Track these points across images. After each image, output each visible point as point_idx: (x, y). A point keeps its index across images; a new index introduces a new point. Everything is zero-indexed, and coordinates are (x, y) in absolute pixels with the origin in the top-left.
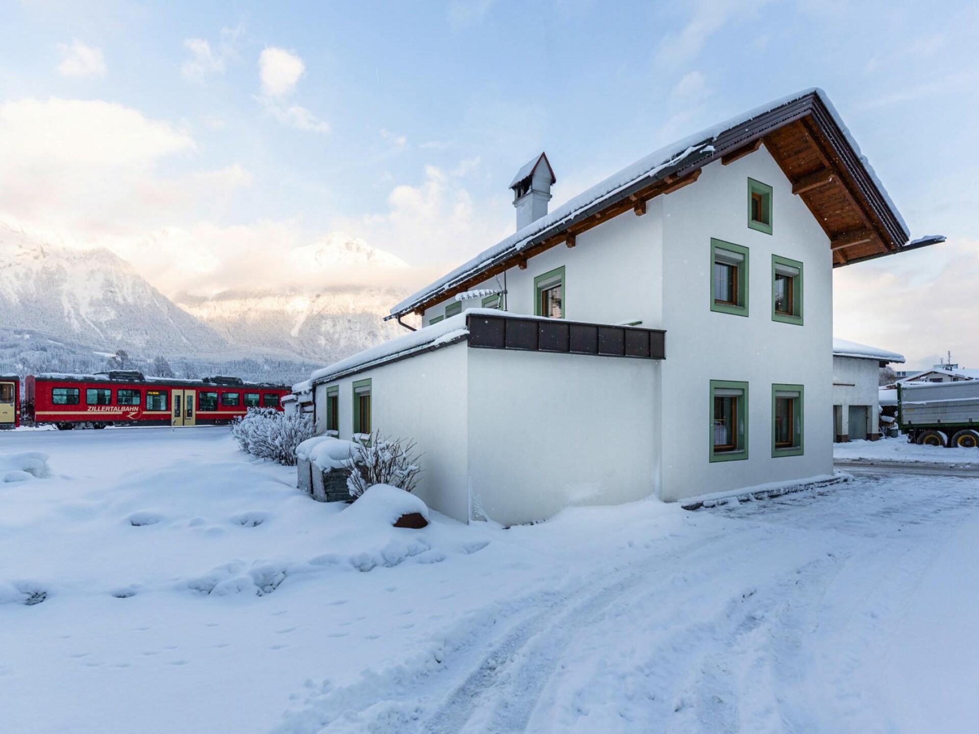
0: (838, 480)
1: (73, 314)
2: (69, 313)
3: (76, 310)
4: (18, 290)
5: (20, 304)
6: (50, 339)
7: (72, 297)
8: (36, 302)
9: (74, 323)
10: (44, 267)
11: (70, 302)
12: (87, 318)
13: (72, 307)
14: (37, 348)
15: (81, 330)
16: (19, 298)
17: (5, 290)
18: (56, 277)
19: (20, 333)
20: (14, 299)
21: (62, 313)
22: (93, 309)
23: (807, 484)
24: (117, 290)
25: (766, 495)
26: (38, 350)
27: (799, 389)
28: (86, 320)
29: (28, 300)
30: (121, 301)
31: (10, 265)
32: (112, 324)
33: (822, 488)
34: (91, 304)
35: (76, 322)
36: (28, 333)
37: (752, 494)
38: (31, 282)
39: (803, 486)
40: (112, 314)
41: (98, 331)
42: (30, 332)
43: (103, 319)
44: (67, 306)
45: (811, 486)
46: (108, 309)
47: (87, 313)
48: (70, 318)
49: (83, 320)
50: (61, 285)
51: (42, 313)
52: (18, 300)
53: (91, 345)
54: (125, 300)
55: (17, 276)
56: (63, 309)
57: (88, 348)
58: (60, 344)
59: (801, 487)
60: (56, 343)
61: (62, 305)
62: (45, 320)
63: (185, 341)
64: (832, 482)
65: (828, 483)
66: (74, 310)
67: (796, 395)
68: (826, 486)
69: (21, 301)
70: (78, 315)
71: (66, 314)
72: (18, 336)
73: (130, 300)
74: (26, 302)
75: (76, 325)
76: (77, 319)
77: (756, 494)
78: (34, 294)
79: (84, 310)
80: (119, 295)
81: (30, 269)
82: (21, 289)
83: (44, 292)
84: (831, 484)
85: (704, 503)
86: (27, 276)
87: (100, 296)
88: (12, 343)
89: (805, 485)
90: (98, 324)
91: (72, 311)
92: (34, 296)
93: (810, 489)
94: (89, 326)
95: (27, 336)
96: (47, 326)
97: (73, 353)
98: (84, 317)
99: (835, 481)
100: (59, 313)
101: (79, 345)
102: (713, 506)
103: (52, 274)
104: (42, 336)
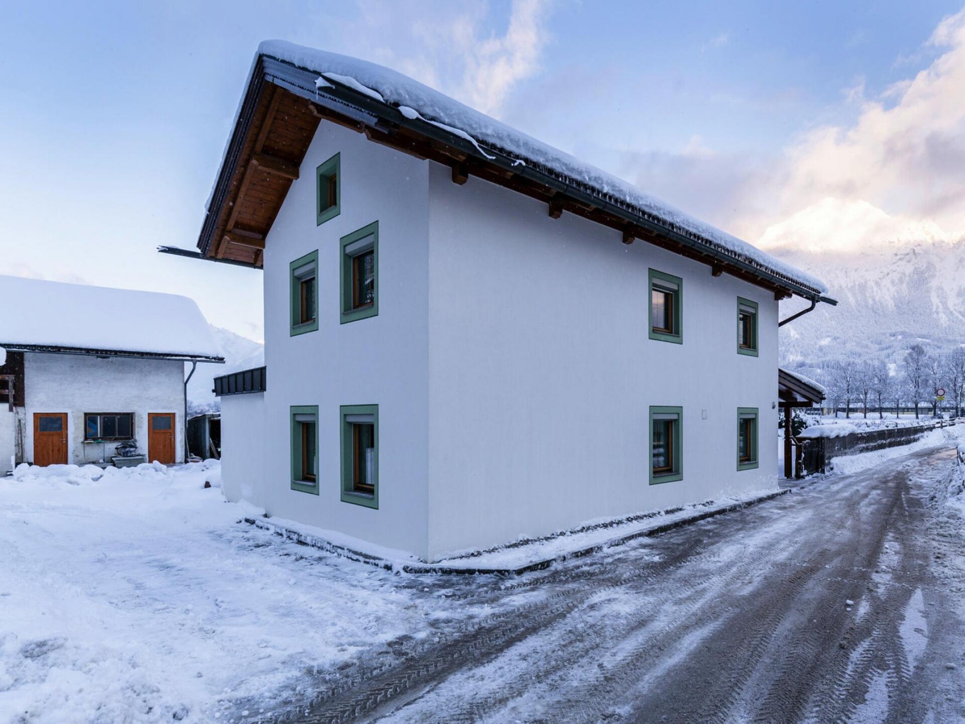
0: (377, 562)
1: (941, 309)
2: (938, 307)
4: (894, 296)
5: (895, 308)
6: (919, 337)
7: (940, 292)
8: (908, 303)
9: (942, 318)
10: (916, 268)
11: (938, 296)
12: (955, 309)
13: (941, 302)
14: (907, 347)
15: (948, 323)
16: (894, 302)
17: (883, 297)
18: (926, 275)
19: (894, 335)
20: (891, 304)
21: (931, 310)
22: (960, 300)
23: (336, 546)
25: (295, 537)
26: (907, 349)
28: (954, 312)
29: (902, 303)
31: (888, 274)
34: (959, 294)
35: (944, 316)
36: (901, 334)
37: (286, 530)
38: (904, 286)
39: (331, 546)
42: (903, 333)
44: (935, 300)
47: (955, 305)
48: (937, 313)
49: (951, 313)
50: (930, 282)
51: (913, 313)
52: (894, 304)
55: (893, 282)
56: (932, 305)
58: (927, 340)
59: (328, 545)
60: (924, 340)
61: (930, 301)
62: (916, 319)
64: (368, 560)
65: (361, 558)
66: (943, 304)
68: (357, 560)
69: (895, 306)
70: (946, 308)
71: (934, 310)
72: (893, 338)
74: (900, 305)
76: (945, 313)
77: (289, 531)
78: (906, 296)
79: (952, 302)
81: (904, 274)
82: (895, 293)
83: (915, 292)
84: (366, 562)
85: (257, 522)
86: (901, 281)
88: (887, 345)
91: (940, 305)
92: (907, 298)
94: (957, 318)
95: (900, 337)
96: (917, 325)
97: (939, 347)
98: (952, 309)
100: (928, 311)
101: (945, 340)
102: (261, 528)
103: (922, 273)
104: (912, 336)
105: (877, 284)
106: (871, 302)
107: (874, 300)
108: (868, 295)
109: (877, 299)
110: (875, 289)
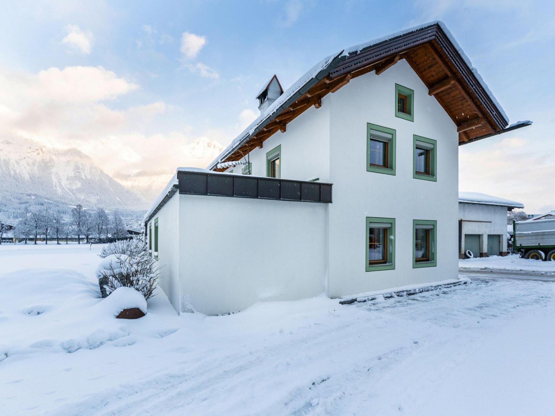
0: (460, 283)
1: (58, 185)
2: (56, 184)
3: (60, 183)
4: (29, 172)
5: (30, 180)
6: (45, 199)
7: (57, 176)
8: (38, 178)
9: (58, 190)
10: (42, 159)
11: (56, 178)
12: (65, 187)
13: (58, 181)
14: (39, 204)
15: (62, 193)
16: (29, 176)
17: (22, 172)
18: (49, 164)
19: (29, 195)
20: (27, 177)
21: (52, 184)
22: (68, 182)
23: (437, 286)
24: (81, 171)
25: (405, 293)
26: (39, 205)
27: (434, 223)
28: (65, 188)
29: (34, 178)
30: (84, 177)
31: (25, 158)
32: (79, 190)
33: (448, 288)
34: (68, 179)
35: (59, 189)
36: (34, 196)
37: (395, 293)
38: (36, 168)
39: (434, 287)
40: (79, 185)
41: (71, 194)
42: (35, 195)
43: (74, 188)
44: (55, 180)
45: (440, 287)
46: (77, 182)
47: (65, 184)
48: (56, 187)
49: (63, 188)
50: (51, 169)
51: (41, 184)
52: (29, 177)
53: (67, 202)
54: (86, 177)
55: (28, 164)
56: (53, 182)
57: (66, 203)
58: (51, 201)
59: (432, 287)
60: (49, 201)
61: (52, 180)
62: (43, 188)
63: (118, 199)
64: (455, 284)
65: (452, 285)
66: (59, 183)
67: (432, 227)
68: (451, 287)
69: (30, 178)
70: (61, 185)
71: (54, 185)
72: (29, 197)
73: (89, 177)
74: (33, 178)
75: (59, 191)
76: (60, 188)
77: (397, 292)
78: (37, 174)
79: (64, 182)
80: (83, 174)
81: (35, 160)
82: (30, 171)
83: (42, 173)
84: (455, 286)
85: (358, 300)
86: (33, 164)
87: (73, 175)
88: (25, 201)
89: (435, 287)
90: (71, 190)
91: (57, 183)
92: (37, 175)
93: (438, 289)
94: (67, 191)
95: (33, 197)
96: (44, 192)
97: (58, 206)
98: (64, 186)
99: (457, 284)
100: (50, 185)
101: (61, 202)
102: (365, 301)
103: (47, 163)
104: (41, 197)
105: (17, 162)
106: (12, 173)
107: (15, 172)
108: (10, 168)
109: (17, 171)
110: (16, 165)
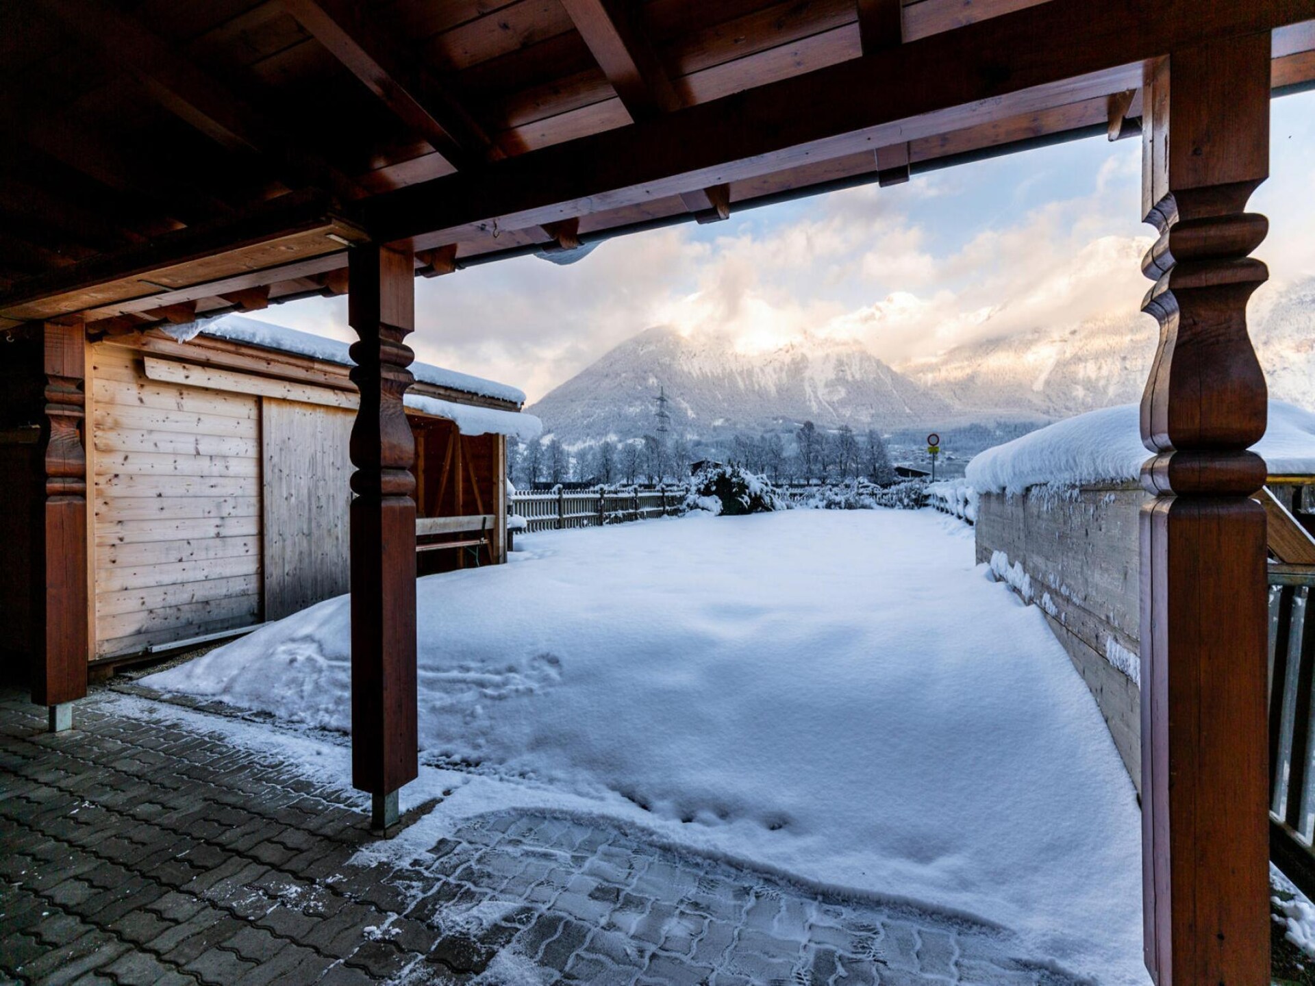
1: (812, 399)
2: (810, 396)
3: (815, 392)
4: (775, 383)
7: (812, 382)
8: (787, 390)
9: (813, 405)
10: (793, 359)
11: (810, 386)
12: (823, 399)
13: (813, 391)
15: (818, 411)
17: (767, 383)
18: (802, 365)
19: (775, 419)
20: (773, 390)
21: (805, 397)
22: (827, 390)
24: (846, 368)
28: (823, 401)
30: (850, 378)
31: (771, 362)
32: (843, 403)
34: (826, 385)
35: (815, 404)
38: (784, 374)
40: (842, 393)
41: (831, 410)
42: (783, 418)
43: (835, 398)
44: (808, 390)
46: (840, 388)
47: (823, 395)
48: (810, 401)
49: (820, 402)
50: (804, 373)
51: (791, 399)
53: (825, 424)
54: (853, 377)
55: (775, 370)
56: (806, 393)
57: (824, 427)
61: (805, 390)
62: (793, 405)
63: (908, 411)
70: (816, 397)
71: (807, 398)
72: (775, 422)
73: (858, 376)
75: (815, 407)
76: (815, 401)
78: (786, 383)
79: (821, 392)
80: (848, 372)
81: (783, 363)
82: (777, 381)
83: (792, 381)
86: (781, 369)
87: (834, 377)
88: (771, 428)
90: (831, 404)
91: (812, 394)
92: (786, 386)
94: (825, 406)
95: (781, 421)
98: (821, 397)
100: (803, 398)
103: (798, 363)
104: (790, 420)
105: (762, 370)
106: (757, 387)
107: (759, 385)
108: (754, 379)
109: (762, 384)
110: (760, 375)
